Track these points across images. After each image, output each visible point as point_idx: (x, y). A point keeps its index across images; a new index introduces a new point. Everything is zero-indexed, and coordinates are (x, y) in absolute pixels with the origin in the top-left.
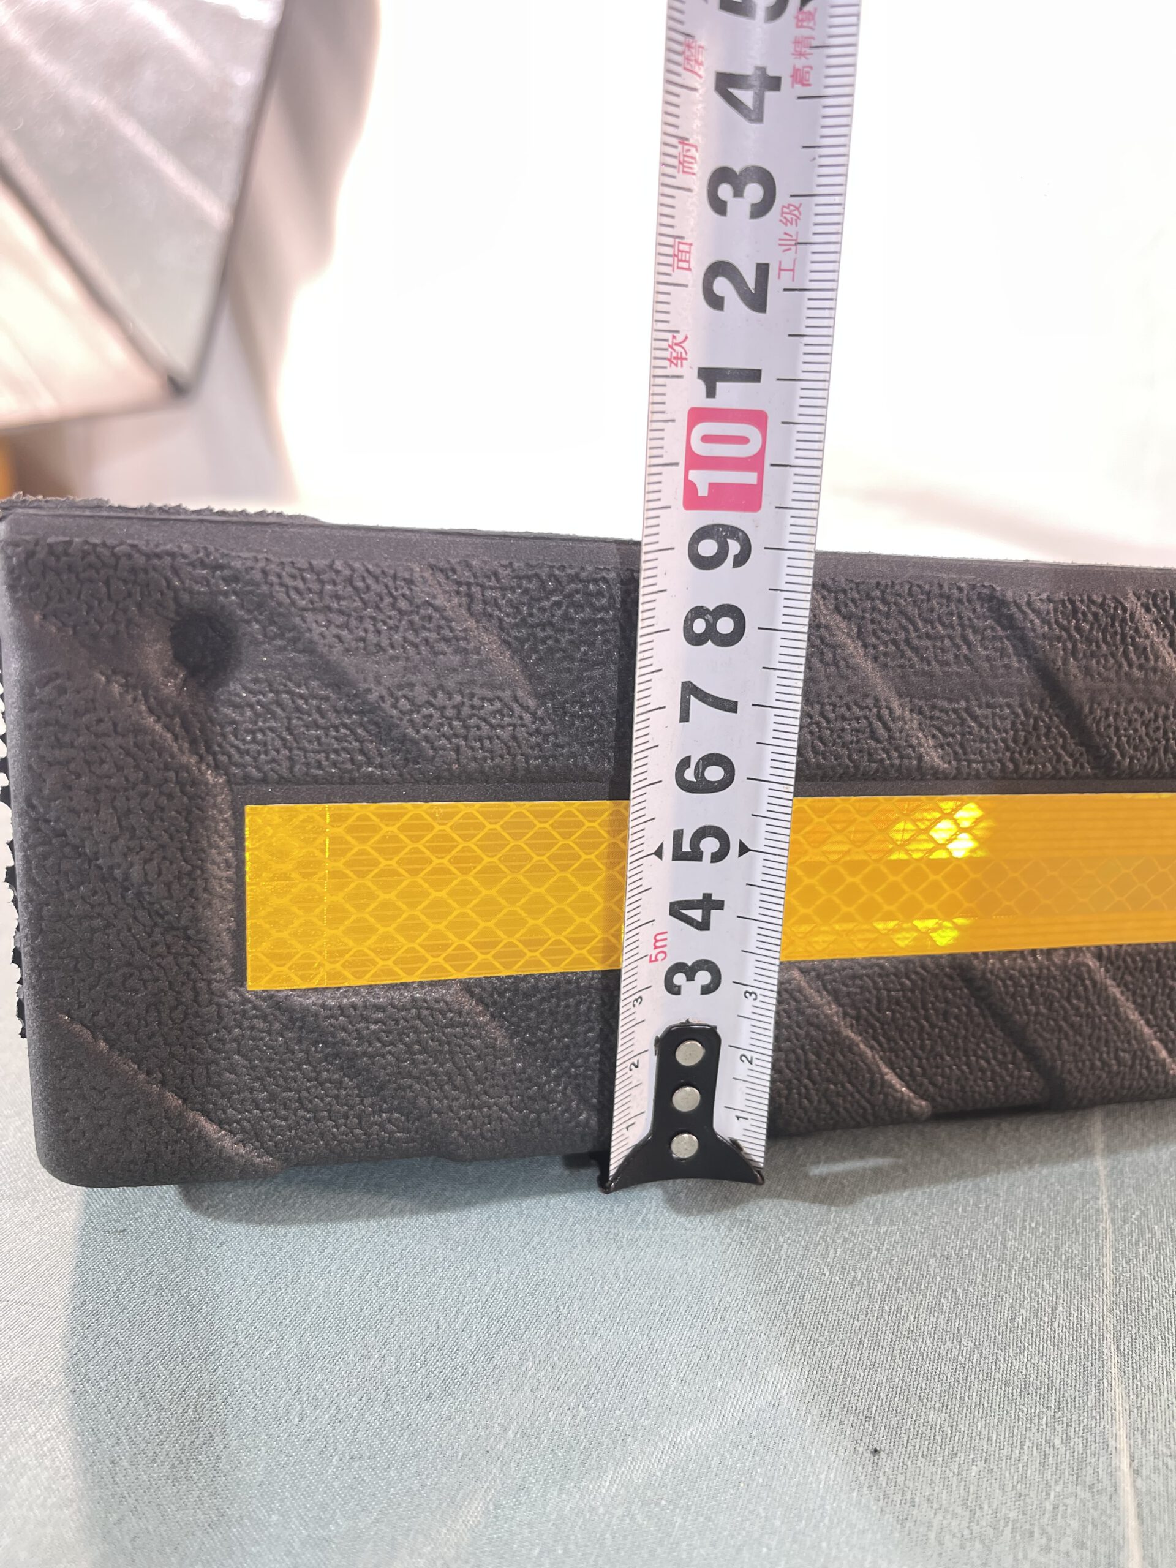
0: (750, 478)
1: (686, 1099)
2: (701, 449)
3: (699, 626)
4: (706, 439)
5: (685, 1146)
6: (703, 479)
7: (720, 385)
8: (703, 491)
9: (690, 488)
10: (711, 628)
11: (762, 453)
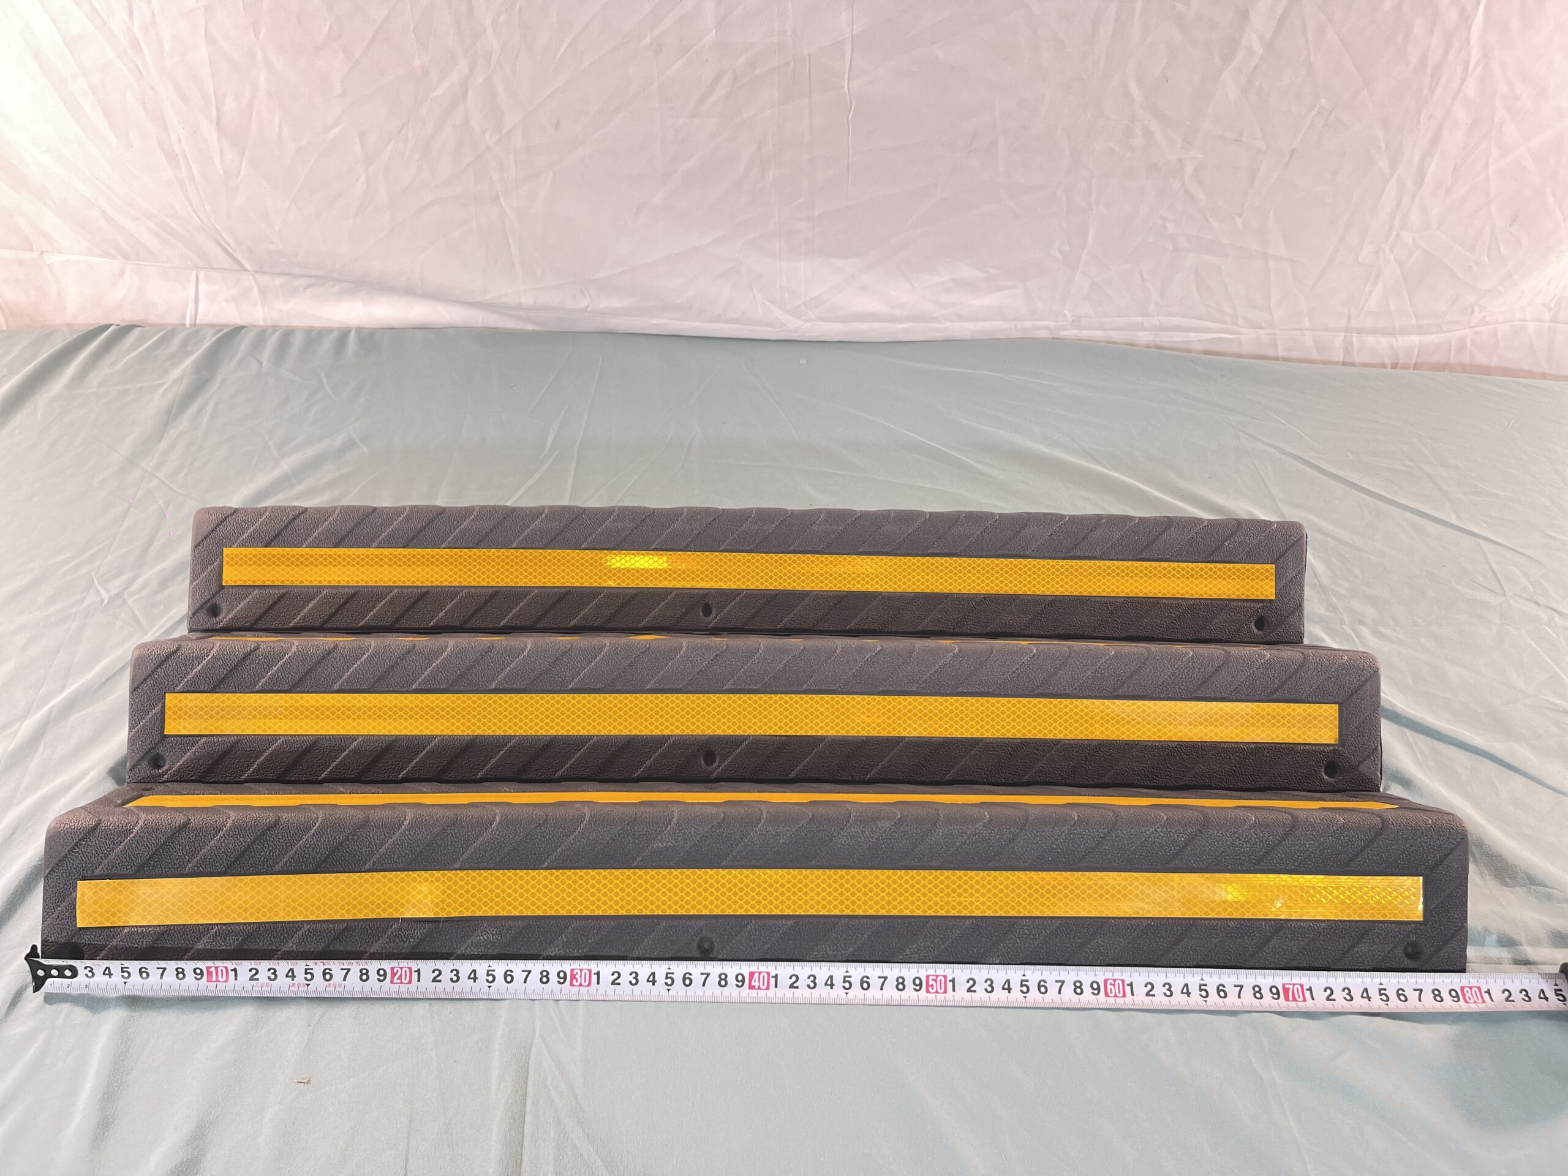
0: (214, 979)
1: (54, 972)
2: (219, 969)
3: (180, 970)
4: (222, 970)
5: (41, 973)
6: (213, 969)
7: (233, 972)
8: (210, 970)
9: (211, 967)
10: (180, 973)
11: (219, 981)
